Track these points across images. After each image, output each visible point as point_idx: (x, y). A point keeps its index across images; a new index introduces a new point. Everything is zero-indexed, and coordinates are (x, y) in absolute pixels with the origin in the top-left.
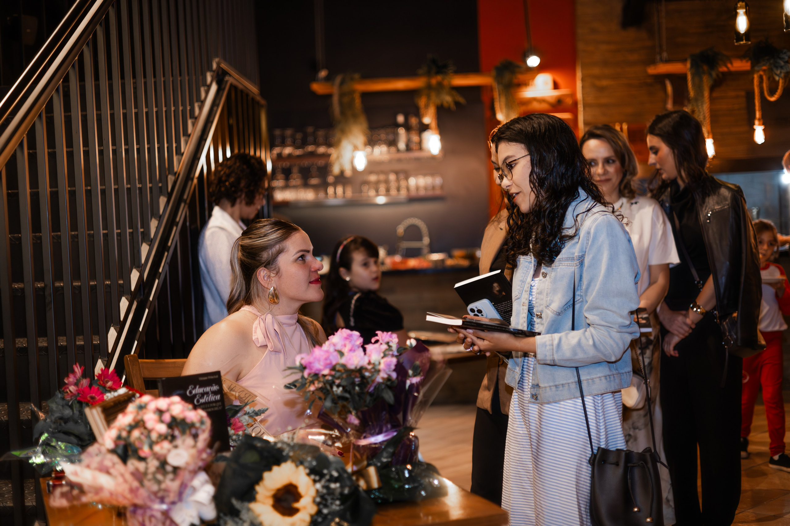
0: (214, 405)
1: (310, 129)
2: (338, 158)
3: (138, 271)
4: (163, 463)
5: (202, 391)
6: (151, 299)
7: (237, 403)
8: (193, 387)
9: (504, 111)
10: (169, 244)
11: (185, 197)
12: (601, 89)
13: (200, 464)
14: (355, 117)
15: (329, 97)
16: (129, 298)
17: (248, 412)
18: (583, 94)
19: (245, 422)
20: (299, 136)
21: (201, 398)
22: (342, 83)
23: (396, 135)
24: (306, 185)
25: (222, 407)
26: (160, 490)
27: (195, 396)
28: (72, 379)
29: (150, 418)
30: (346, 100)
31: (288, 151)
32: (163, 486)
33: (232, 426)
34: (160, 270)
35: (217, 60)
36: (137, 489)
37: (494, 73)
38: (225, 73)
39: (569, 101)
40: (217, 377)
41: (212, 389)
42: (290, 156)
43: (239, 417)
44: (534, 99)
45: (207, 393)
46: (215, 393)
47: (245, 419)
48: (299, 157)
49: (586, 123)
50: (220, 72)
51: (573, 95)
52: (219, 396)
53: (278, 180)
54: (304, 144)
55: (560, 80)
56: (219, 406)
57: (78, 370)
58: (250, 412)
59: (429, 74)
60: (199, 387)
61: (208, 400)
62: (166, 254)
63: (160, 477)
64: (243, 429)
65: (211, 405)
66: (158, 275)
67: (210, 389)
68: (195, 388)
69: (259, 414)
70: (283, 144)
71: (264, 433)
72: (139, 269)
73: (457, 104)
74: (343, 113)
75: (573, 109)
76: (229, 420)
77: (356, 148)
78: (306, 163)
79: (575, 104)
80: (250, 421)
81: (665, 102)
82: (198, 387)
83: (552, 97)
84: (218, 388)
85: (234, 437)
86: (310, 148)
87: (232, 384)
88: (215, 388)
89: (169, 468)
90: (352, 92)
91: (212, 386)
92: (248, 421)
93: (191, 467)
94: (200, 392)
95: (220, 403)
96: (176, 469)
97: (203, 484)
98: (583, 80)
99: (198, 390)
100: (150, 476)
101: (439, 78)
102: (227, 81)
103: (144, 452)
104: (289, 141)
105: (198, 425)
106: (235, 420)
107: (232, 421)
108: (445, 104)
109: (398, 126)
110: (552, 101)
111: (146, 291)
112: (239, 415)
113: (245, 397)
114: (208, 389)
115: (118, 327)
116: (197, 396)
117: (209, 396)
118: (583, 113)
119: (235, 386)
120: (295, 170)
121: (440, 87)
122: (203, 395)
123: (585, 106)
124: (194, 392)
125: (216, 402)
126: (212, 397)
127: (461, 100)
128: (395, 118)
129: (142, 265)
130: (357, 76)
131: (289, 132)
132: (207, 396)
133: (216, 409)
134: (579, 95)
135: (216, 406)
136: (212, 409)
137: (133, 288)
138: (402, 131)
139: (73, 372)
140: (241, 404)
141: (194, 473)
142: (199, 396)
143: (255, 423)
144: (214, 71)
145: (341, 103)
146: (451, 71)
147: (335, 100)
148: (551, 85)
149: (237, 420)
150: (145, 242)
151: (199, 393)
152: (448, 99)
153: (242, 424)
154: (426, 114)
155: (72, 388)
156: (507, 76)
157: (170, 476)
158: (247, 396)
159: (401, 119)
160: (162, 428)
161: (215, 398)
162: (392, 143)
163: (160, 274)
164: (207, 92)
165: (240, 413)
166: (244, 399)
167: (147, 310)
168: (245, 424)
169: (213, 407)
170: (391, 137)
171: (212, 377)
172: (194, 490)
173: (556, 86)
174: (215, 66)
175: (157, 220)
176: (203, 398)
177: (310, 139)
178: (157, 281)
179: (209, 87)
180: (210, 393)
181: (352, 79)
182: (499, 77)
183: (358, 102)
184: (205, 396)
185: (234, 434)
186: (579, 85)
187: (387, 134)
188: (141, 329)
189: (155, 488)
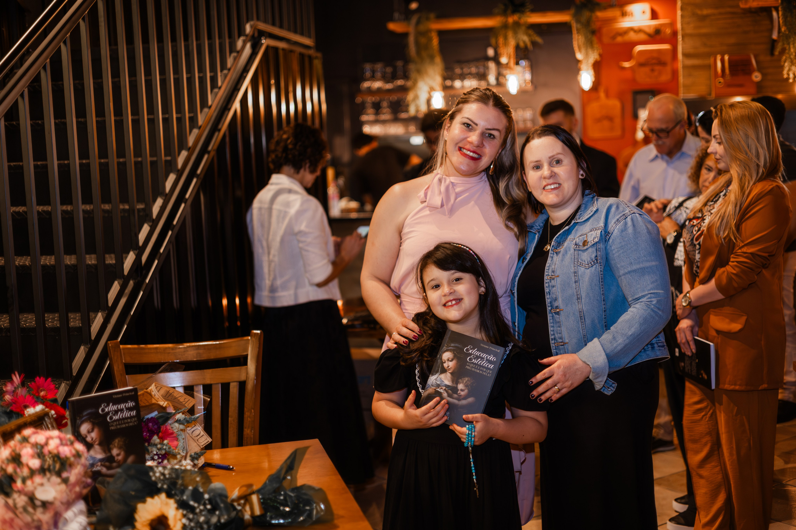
0: (129, 420)
1: (400, 64)
2: (416, 97)
3: (134, 253)
4: (32, 498)
5: (116, 409)
6: (147, 281)
7: (171, 410)
8: (106, 405)
9: (583, 51)
10: (175, 223)
11: (199, 172)
12: (703, 18)
13: (73, 496)
14: (432, 58)
15: (405, 35)
16: (121, 283)
17: (179, 419)
18: (682, 25)
19: (176, 429)
20: (389, 70)
21: (114, 415)
22: (418, 23)
23: (487, 68)
24: (396, 120)
25: (137, 422)
26: (33, 520)
27: (108, 413)
28: (9, 387)
29: (26, 452)
30: (423, 40)
31: (377, 85)
32: (35, 518)
33: (160, 434)
34: (162, 251)
35: (252, 23)
36: (12, 520)
37: (572, 11)
38: (262, 33)
39: (668, 31)
40: (133, 393)
41: (127, 406)
42: (379, 90)
43: (170, 424)
44: (632, 29)
45: (122, 410)
46: (130, 409)
47: (176, 426)
48: (389, 91)
49: (685, 55)
50: (256, 35)
51: (673, 24)
52: (135, 412)
53: (367, 114)
54: (393, 77)
55: (657, 9)
56: (135, 421)
57: (16, 379)
58: (182, 420)
59: (504, 13)
60: (113, 405)
61: (122, 416)
62: (170, 233)
63: (30, 509)
64: (174, 435)
65: (126, 421)
66: (158, 256)
67: (125, 406)
68: (108, 405)
69: (190, 421)
70: (373, 78)
71: (203, 435)
72: (136, 252)
73: (534, 43)
74: (418, 52)
75: (672, 39)
76: (159, 428)
77: (432, 89)
78: (394, 97)
79: (675, 33)
80: (182, 427)
81: (771, 31)
82: (111, 404)
83: (649, 26)
84: (134, 404)
85: (159, 446)
86: (400, 82)
87: (170, 390)
88: (131, 404)
89: (38, 503)
90: (430, 31)
91: (127, 402)
92: (179, 427)
93: (64, 500)
94: (114, 409)
95: (136, 419)
96: (45, 505)
97: (76, 515)
98: (682, 9)
99: (112, 408)
100: (21, 510)
101: (515, 17)
102: (262, 44)
103: (17, 487)
104: (379, 74)
105: (72, 459)
106: (166, 427)
107: (163, 428)
108: (522, 45)
109: (488, 59)
110: (651, 31)
111: (144, 272)
112: (170, 422)
113: (185, 401)
114: (122, 406)
115: (105, 312)
116: (111, 413)
117: (123, 413)
118: (682, 45)
119: (173, 392)
120: (385, 104)
121: (517, 25)
122: (116, 412)
123: (683, 37)
124: (106, 410)
125: (131, 417)
126: (127, 413)
127: (539, 40)
128: (486, 51)
129: (140, 247)
130: (432, 16)
131: (379, 66)
132: (121, 413)
133: (131, 424)
134: (679, 26)
135: (131, 422)
136: (127, 425)
137: (126, 272)
138: (492, 65)
139: (12, 381)
140: (174, 412)
141: (68, 505)
142: (112, 413)
143: (195, 426)
144: (247, 36)
145: (417, 43)
146: (528, 10)
147: (411, 39)
148: (648, 14)
149: (169, 428)
150: (146, 223)
151: (113, 411)
152: (524, 39)
153: (173, 431)
154: (504, 54)
155: (8, 397)
156: (586, 14)
157: (40, 510)
158: (186, 400)
159: (491, 52)
160: (35, 463)
161: (130, 414)
162: (482, 76)
163: (161, 254)
164: (236, 59)
165: (171, 420)
166: (184, 403)
167: (142, 293)
168: (175, 431)
169: (128, 423)
170: (482, 70)
171: (127, 394)
172: (66, 521)
173: (654, 15)
174: (248, 28)
175: (163, 199)
176: (117, 415)
177: (400, 73)
178: (156, 262)
179: (240, 53)
180: (125, 409)
181: (428, 19)
182: (577, 16)
183: (435, 42)
184: (119, 413)
185: (160, 443)
186: (679, 13)
187: (477, 67)
188: (132, 313)
189: (28, 519)
